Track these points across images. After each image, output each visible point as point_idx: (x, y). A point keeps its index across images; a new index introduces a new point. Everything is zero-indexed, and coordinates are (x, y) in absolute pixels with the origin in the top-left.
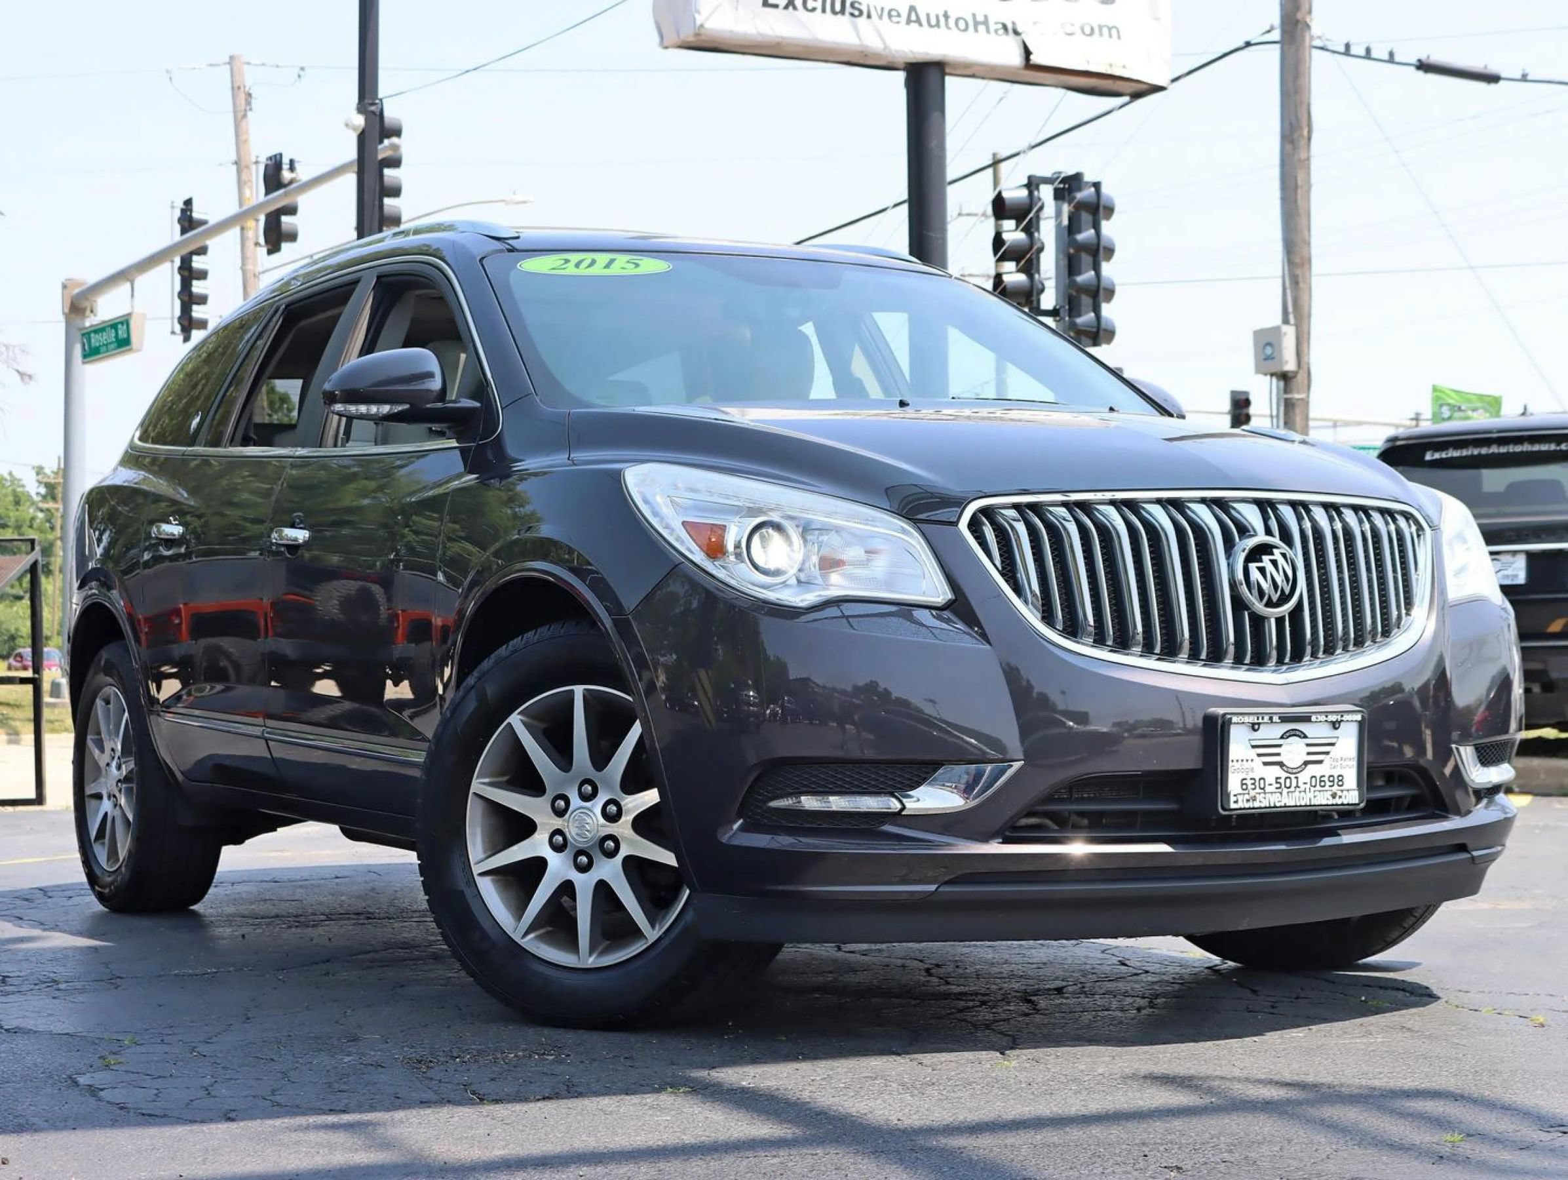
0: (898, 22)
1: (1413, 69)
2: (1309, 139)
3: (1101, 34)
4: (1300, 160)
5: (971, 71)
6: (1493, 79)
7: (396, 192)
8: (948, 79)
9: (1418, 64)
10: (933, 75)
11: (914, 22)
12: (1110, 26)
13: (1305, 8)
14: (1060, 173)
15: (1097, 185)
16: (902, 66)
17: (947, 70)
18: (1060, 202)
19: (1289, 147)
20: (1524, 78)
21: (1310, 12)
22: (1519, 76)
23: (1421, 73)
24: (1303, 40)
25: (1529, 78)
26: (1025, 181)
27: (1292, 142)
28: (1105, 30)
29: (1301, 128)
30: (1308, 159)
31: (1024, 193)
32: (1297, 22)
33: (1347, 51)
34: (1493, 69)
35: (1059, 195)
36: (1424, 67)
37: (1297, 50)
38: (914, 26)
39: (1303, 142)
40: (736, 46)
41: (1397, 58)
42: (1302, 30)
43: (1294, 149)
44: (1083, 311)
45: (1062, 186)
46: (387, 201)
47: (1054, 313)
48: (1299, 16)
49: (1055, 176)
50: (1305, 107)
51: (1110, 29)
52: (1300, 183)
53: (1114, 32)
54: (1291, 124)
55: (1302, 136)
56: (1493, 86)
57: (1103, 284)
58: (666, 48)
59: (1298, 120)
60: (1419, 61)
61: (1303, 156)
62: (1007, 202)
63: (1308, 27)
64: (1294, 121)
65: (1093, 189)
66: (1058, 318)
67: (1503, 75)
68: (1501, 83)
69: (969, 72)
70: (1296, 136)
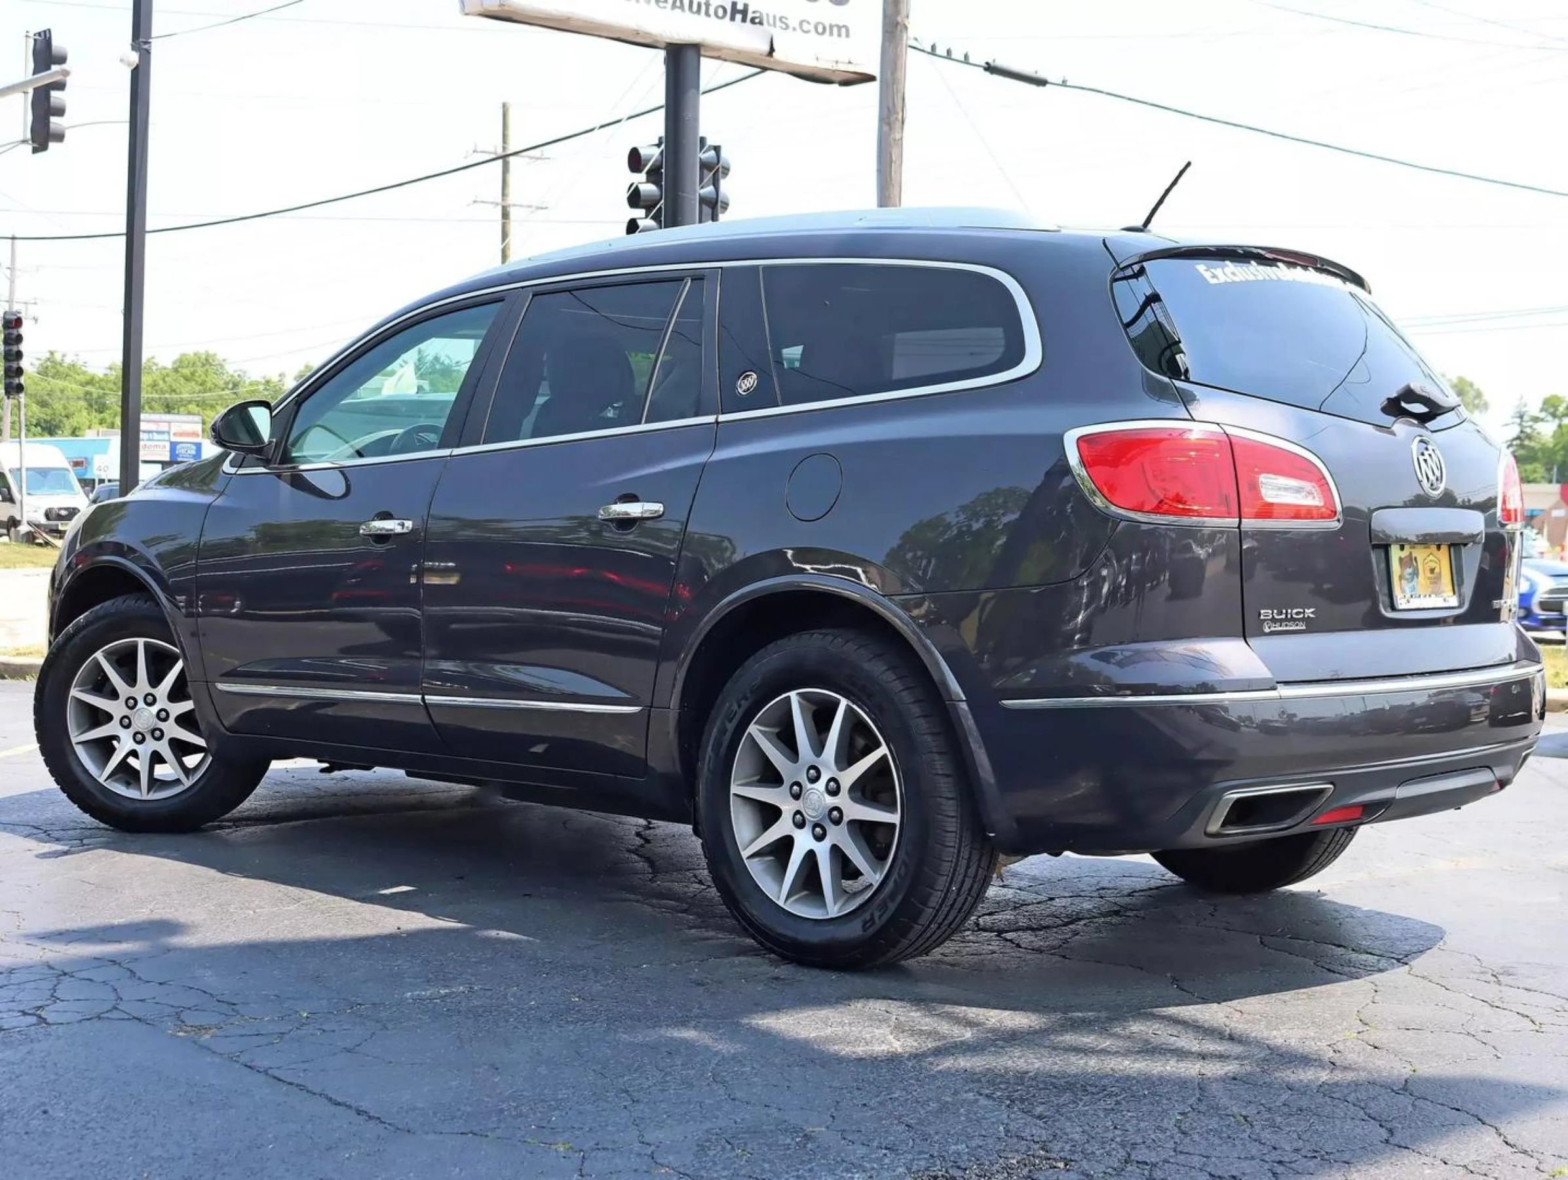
0: (665, 7)
1: (982, 69)
2: (903, 123)
3: (831, 34)
4: (895, 140)
5: (720, 54)
6: (1042, 82)
7: (60, 112)
8: (703, 60)
9: (986, 66)
10: (691, 54)
11: (679, 8)
12: (841, 24)
13: (904, 13)
15: (717, 149)
16: (664, 45)
17: (702, 53)
19: (886, 128)
20: (1064, 84)
21: (908, 17)
22: (1060, 82)
23: (987, 74)
24: (901, 39)
25: (1068, 84)
27: (889, 124)
28: (835, 30)
29: (897, 113)
30: (902, 139)
32: (897, 23)
33: (933, 51)
34: (1041, 75)
36: (990, 68)
37: (896, 48)
38: (678, 11)
39: (898, 124)
40: (530, 17)
41: (971, 61)
42: (901, 31)
43: (890, 129)
46: (53, 119)
48: (899, 19)
50: (900, 95)
51: (839, 28)
52: (894, 159)
53: (843, 31)
54: (888, 109)
55: (897, 119)
56: (1041, 88)
58: (467, 14)
59: (894, 106)
60: (987, 63)
61: (897, 136)
63: (906, 28)
64: (891, 107)
65: (712, 153)
67: (1049, 80)
68: (1048, 86)
69: (715, 54)
70: (892, 119)
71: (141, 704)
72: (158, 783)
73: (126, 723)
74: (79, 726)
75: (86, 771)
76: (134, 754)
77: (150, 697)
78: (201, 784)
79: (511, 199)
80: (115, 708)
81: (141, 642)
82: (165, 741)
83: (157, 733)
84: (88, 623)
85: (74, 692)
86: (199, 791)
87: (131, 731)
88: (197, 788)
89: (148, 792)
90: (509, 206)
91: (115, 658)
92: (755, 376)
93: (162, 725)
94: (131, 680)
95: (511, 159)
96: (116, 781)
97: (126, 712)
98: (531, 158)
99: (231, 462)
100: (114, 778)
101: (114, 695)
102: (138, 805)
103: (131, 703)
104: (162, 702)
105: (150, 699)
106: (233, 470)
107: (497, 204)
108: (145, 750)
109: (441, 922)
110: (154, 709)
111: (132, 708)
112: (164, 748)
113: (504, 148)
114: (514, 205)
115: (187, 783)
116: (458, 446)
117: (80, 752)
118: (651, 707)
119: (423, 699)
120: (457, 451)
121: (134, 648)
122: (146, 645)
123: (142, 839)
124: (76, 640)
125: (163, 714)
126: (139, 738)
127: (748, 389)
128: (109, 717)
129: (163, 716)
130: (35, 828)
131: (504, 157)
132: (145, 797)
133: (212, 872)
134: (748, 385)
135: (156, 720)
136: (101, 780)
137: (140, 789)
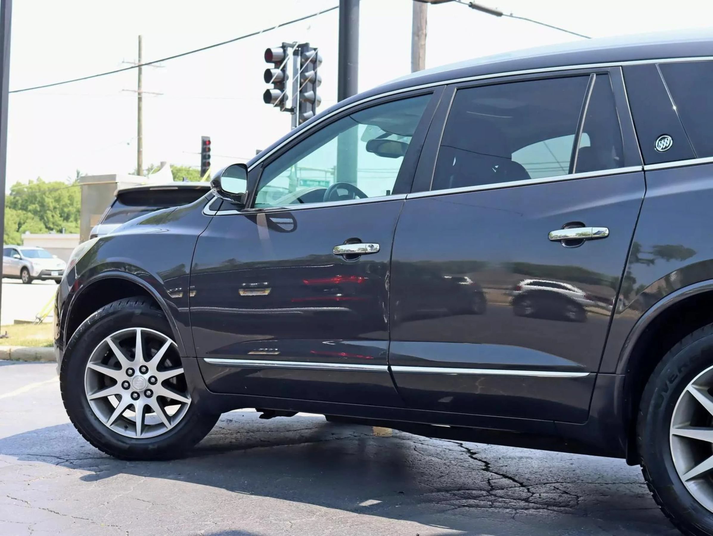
1: (467, 6)
4: (421, 45)
6: (499, 14)
9: (470, 4)
14: (296, 42)
15: (316, 50)
18: (296, 57)
19: (416, 38)
20: (511, 15)
22: (509, 14)
23: (470, 9)
25: (513, 15)
26: (281, 45)
27: (418, 36)
29: (423, 30)
30: (425, 45)
31: (281, 50)
34: (499, 10)
35: (295, 53)
36: (472, 6)
39: (423, 36)
43: (419, 39)
44: (307, 111)
45: (297, 49)
47: (292, 110)
49: (294, 43)
52: (421, 56)
54: (418, 27)
55: (423, 33)
56: (499, 18)
57: (317, 98)
59: (421, 26)
60: (471, 3)
61: (423, 43)
62: (274, 54)
64: (419, 25)
65: (314, 52)
66: (293, 113)
67: (504, 13)
68: (503, 16)
70: (420, 33)
71: (137, 373)
72: (147, 427)
73: (126, 386)
74: (92, 388)
75: (97, 419)
76: (131, 407)
77: (144, 368)
78: (179, 428)
79: (143, 89)
80: (119, 376)
81: (139, 330)
82: (154, 398)
83: (149, 393)
84: (102, 318)
85: (90, 365)
86: (179, 431)
87: (130, 391)
88: (176, 431)
89: (141, 434)
90: (142, 93)
91: (118, 341)
92: (670, 138)
93: (152, 387)
94: (131, 356)
95: (143, 67)
96: (117, 425)
97: (127, 378)
98: (155, 66)
99: (210, 206)
100: (116, 423)
101: (118, 366)
102: (134, 442)
103: (131, 372)
104: (153, 371)
105: (144, 369)
106: (213, 213)
107: (135, 92)
108: (139, 405)
109: (439, 529)
110: (147, 376)
111: (130, 375)
112: (153, 403)
113: (139, 61)
114: (145, 92)
115: (170, 427)
116: (411, 192)
117: (93, 406)
118: (598, 372)
119: (389, 369)
120: (411, 196)
121: (134, 334)
122: (143, 333)
123: (141, 465)
124: (93, 329)
125: (153, 380)
126: (136, 396)
127: (666, 147)
128: (113, 382)
129: (152, 381)
130: (58, 458)
131: (140, 66)
132: (139, 436)
133: (224, 491)
134: (665, 144)
135: (148, 383)
136: (108, 425)
137: (135, 431)
